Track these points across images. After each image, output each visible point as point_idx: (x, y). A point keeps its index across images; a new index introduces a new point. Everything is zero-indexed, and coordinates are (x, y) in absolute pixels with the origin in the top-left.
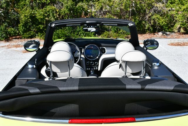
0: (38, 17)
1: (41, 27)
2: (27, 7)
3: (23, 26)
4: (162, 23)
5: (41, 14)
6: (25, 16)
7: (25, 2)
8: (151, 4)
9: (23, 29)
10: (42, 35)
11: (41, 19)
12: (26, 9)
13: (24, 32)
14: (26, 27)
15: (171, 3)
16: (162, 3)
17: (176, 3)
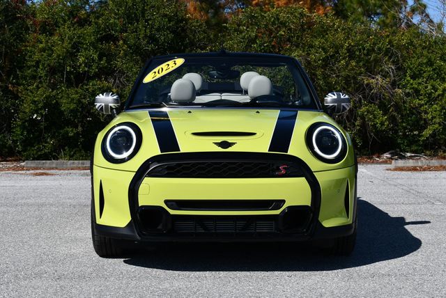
0: (66, 106)
2: (41, 82)
5: (73, 99)
6: (34, 102)
7: (36, 71)
8: (355, 78)
10: (74, 153)
12: (37, 86)
15: (414, 77)
16: (385, 76)
17: (425, 75)
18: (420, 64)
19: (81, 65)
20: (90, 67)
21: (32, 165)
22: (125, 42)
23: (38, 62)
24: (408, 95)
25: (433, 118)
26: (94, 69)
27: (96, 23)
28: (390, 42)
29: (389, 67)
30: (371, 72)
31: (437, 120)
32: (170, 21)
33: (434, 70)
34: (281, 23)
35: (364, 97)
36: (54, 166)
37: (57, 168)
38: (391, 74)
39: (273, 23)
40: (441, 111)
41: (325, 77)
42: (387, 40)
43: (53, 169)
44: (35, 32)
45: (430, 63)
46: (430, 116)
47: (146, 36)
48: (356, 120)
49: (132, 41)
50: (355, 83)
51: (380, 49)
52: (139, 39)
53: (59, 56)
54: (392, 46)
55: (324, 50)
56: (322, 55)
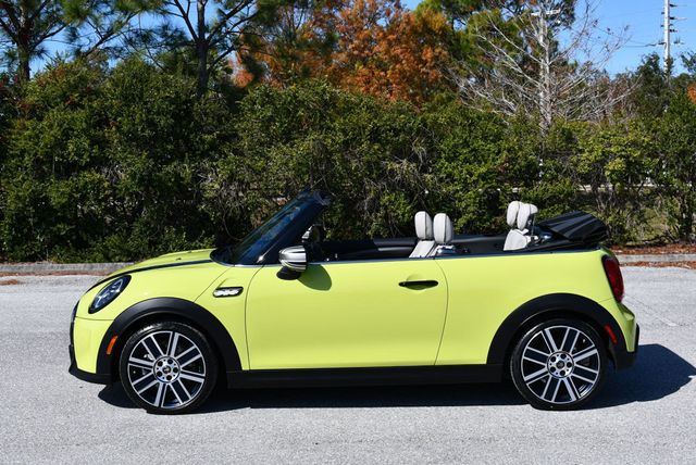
0: (56, 199)
1: (63, 228)
3: (12, 225)
4: (403, 215)
5: (63, 193)
6: (18, 197)
7: (21, 161)
8: (377, 163)
9: (10, 234)
10: (64, 252)
11: (63, 206)
12: (23, 178)
13: (15, 242)
14: (19, 230)
15: (449, 160)
16: (414, 158)
17: (462, 157)
18: (455, 146)
19: (69, 154)
20: (81, 156)
21: (8, 270)
22: (118, 128)
23: (23, 152)
24: (441, 180)
25: (467, 206)
26: (86, 159)
27: (91, 107)
28: (423, 121)
29: (420, 149)
30: (401, 152)
31: (471, 209)
32: (171, 103)
33: (470, 152)
34: (300, 101)
35: (389, 185)
36: (31, 270)
37: (34, 273)
38: (420, 157)
39: (290, 103)
40: (475, 199)
41: (345, 162)
42: (419, 118)
43: (29, 274)
44: (23, 116)
45: (466, 144)
46: (464, 205)
47: (142, 121)
48: (378, 211)
49: (125, 128)
50: (379, 169)
51: (411, 129)
52: (134, 125)
53: (46, 145)
54: (425, 125)
55: (344, 132)
56: (340, 138)
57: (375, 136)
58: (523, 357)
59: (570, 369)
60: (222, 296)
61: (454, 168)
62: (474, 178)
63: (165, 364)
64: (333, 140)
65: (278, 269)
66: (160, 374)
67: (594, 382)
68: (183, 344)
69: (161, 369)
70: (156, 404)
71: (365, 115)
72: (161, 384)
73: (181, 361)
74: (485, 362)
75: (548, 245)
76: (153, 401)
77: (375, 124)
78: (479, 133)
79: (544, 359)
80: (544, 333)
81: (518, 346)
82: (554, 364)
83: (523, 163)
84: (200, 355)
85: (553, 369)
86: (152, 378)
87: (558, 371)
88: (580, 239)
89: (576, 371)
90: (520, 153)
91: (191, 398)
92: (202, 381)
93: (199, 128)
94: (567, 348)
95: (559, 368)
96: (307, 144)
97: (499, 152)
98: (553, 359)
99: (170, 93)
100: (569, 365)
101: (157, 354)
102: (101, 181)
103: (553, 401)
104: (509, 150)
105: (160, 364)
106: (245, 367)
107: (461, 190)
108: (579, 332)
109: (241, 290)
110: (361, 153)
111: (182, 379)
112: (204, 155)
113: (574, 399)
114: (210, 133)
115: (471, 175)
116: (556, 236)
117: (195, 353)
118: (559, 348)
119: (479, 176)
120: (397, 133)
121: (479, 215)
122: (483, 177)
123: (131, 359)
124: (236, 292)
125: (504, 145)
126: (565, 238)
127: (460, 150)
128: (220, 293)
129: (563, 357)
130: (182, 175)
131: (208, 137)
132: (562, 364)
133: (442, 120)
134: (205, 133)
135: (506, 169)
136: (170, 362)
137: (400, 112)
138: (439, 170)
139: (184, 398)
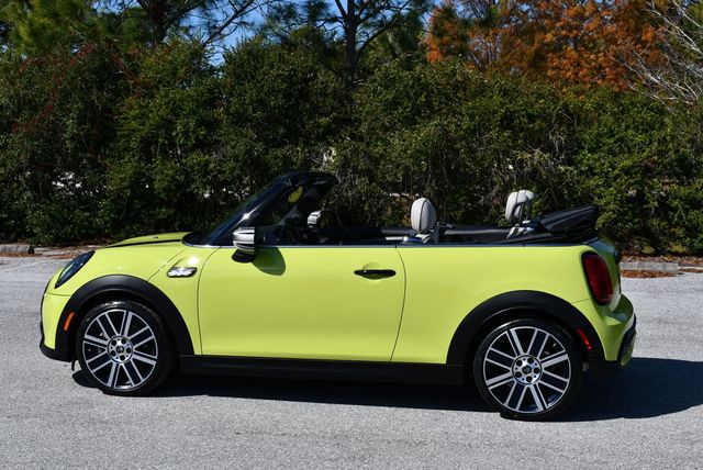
8: (506, 152)
15: (592, 151)
16: (549, 148)
17: (605, 148)
18: (599, 135)
24: (581, 173)
25: (608, 203)
28: (565, 106)
29: (557, 138)
30: (536, 140)
31: (612, 206)
33: (616, 142)
38: (557, 146)
40: (616, 195)
41: (472, 151)
42: (561, 103)
45: (611, 134)
46: (603, 202)
51: (550, 115)
54: (567, 111)
55: (472, 117)
56: (466, 123)
57: (507, 121)
58: (486, 359)
59: (538, 376)
60: (176, 276)
61: (596, 160)
62: (616, 172)
63: (119, 343)
64: (457, 126)
65: (231, 251)
66: (113, 353)
67: (563, 392)
68: (136, 324)
69: (114, 349)
70: (109, 384)
71: (497, 98)
72: (115, 364)
73: (134, 341)
74: (444, 362)
75: (530, 237)
76: (106, 381)
77: (508, 110)
78: (630, 121)
79: (509, 362)
80: (510, 333)
81: (480, 347)
82: (520, 369)
83: (673, 157)
84: (153, 337)
85: (519, 375)
86: (106, 358)
87: (524, 376)
88: (563, 232)
89: (544, 378)
90: (670, 146)
91: (143, 380)
92: (154, 363)
93: (315, 111)
94: (534, 352)
95: (526, 373)
96: (428, 130)
97: (651, 142)
98: (520, 363)
99: (285, 70)
100: (537, 371)
101: (111, 333)
102: (207, 163)
103: (517, 410)
104: (659, 142)
105: (114, 343)
106: (197, 352)
107: (602, 185)
108: (548, 334)
109: (194, 271)
110: (490, 141)
111: (134, 360)
112: (319, 138)
113: (540, 409)
114: (327, 115)
115: (614, 169)
116: (539, 228)
117: (147, 334)
118: (525, 351)
119: (622, 170)
120: (531, 118)
121: (620, 213)
122: (627, 171)
123: (86, 336)
124: (189, 272)
125: (656, 135)
126: (547, 231)
127: (605, 140)
128: (173, 273)
129: (530, 361)
130: (294, 160)
131: (323, 120)
132: (530, 370)
133: (588, 106)
134: (321, 115)
135: (654, 162)
136: (124, 341)
137: (540, 96)
138: (581, 162)
139: (136, 380)
